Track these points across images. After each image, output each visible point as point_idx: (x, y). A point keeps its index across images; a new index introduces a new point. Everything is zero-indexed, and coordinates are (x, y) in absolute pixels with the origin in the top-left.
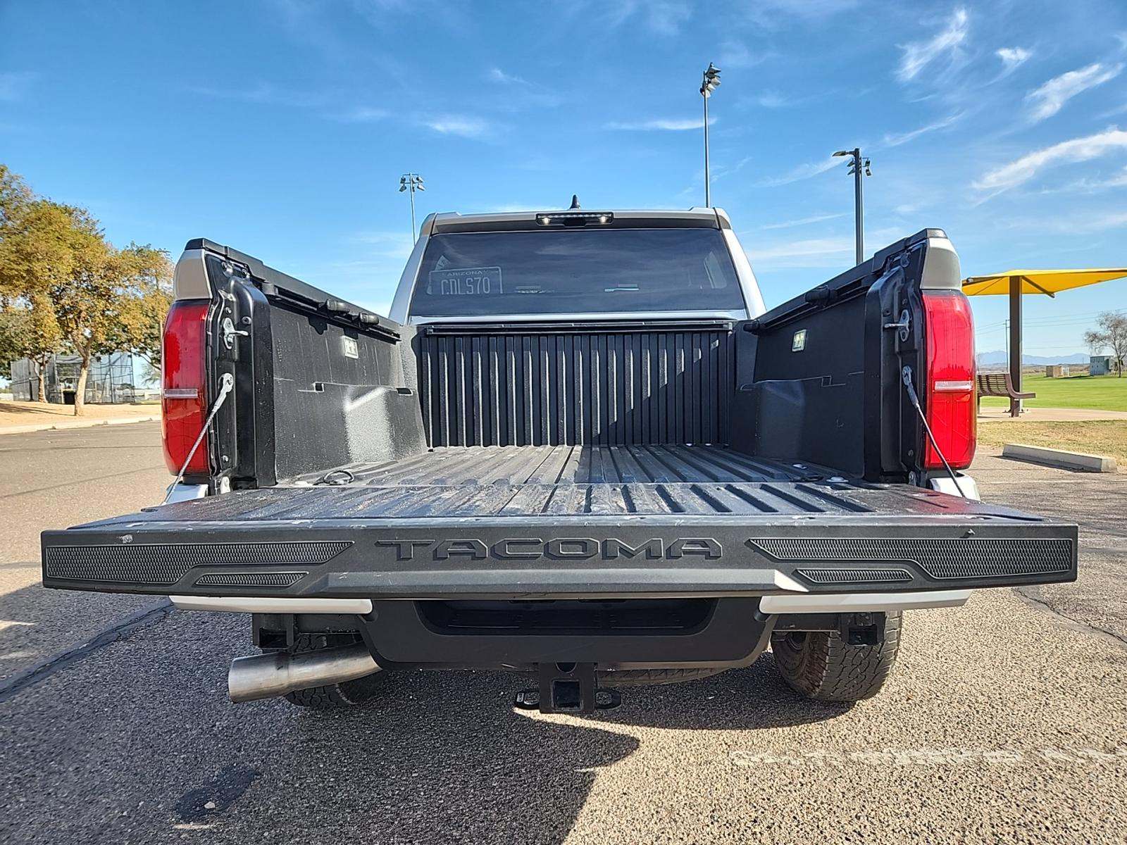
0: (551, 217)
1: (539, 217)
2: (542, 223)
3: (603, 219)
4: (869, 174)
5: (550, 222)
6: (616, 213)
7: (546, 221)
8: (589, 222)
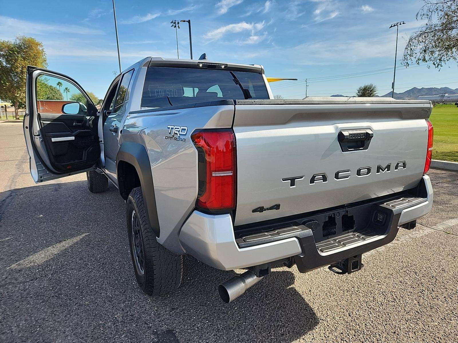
0: (203, 64)
1: (199, 63)
2: (199, 66)
3: (223, 67)
4: (179, 28)
5: (202, 66)
6: (229, 65)
7: (201, 65)
8: (217, 67)
